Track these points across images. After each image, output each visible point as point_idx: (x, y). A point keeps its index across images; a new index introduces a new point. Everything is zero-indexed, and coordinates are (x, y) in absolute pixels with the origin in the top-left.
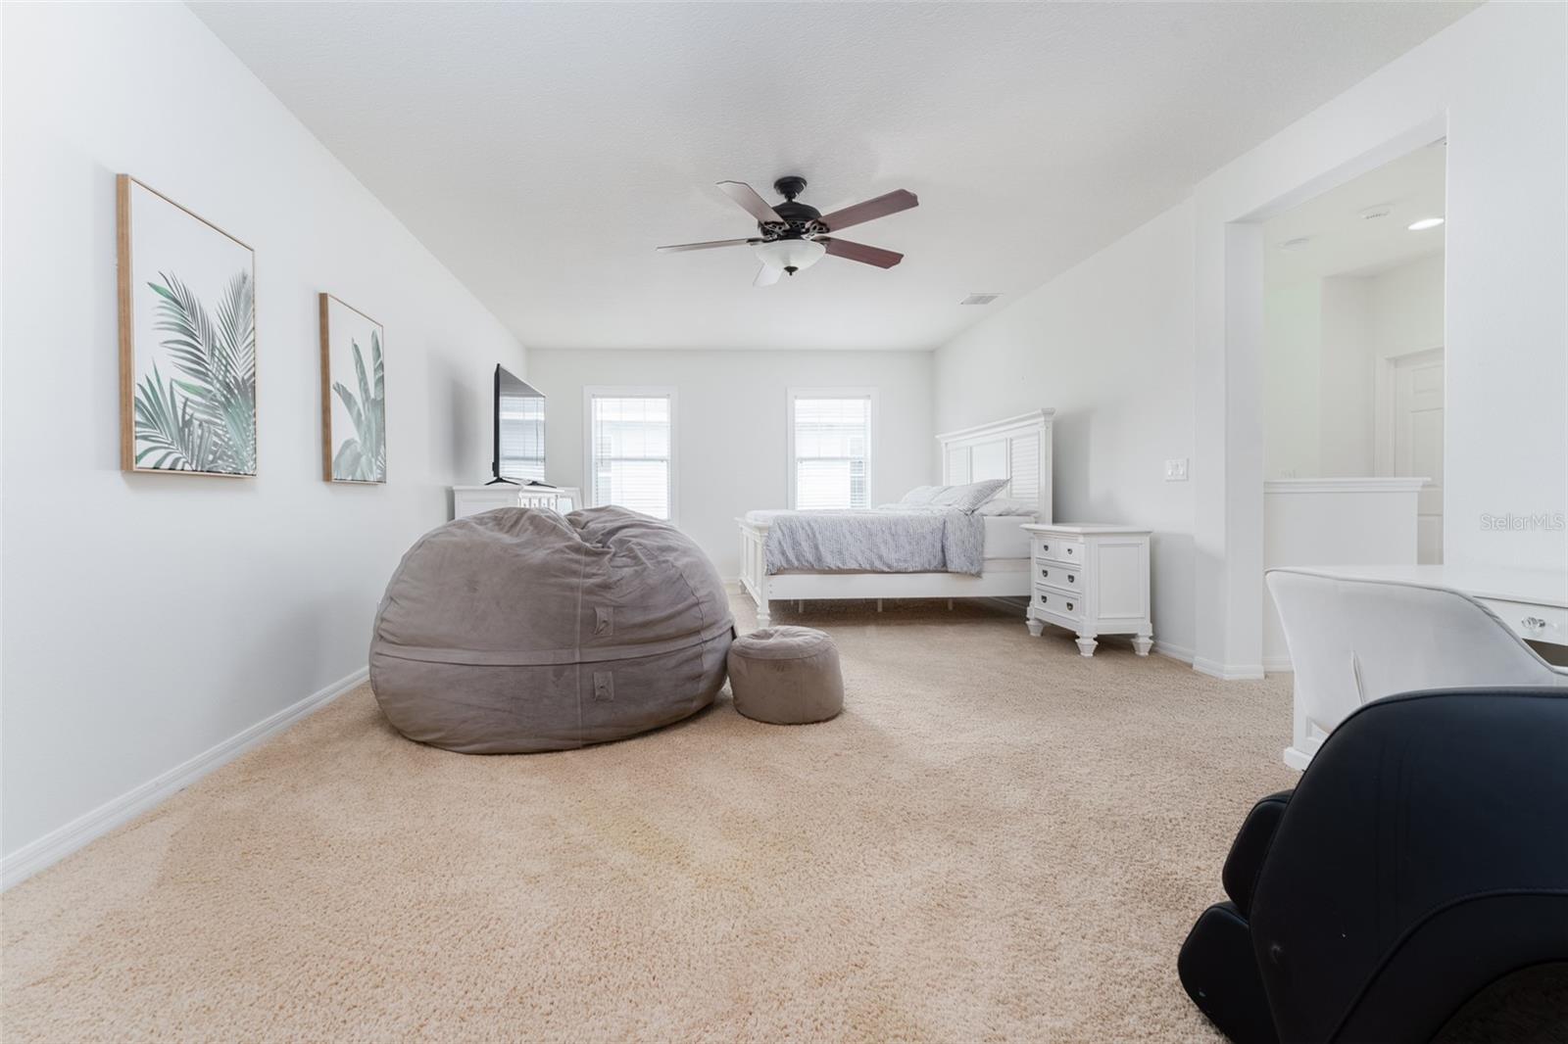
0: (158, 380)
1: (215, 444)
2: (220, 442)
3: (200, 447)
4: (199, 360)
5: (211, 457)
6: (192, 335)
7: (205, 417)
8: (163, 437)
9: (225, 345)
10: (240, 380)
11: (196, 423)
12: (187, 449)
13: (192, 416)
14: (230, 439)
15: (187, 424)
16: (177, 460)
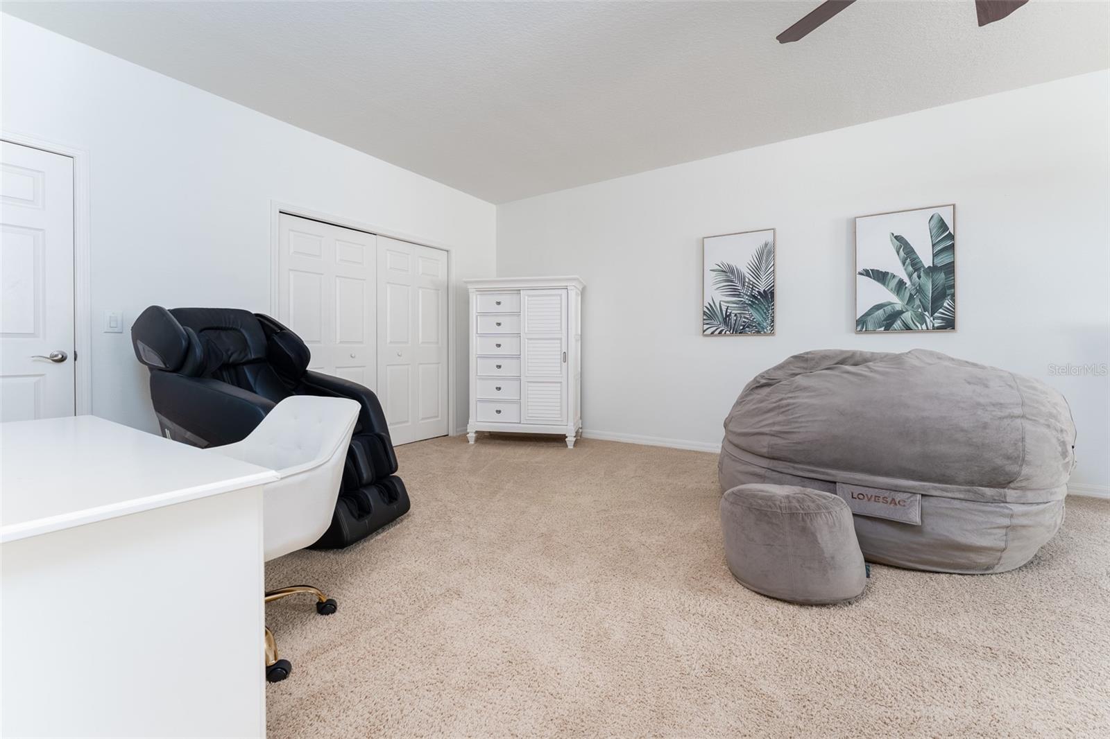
0: (714, 303)
1: (744, 322)
2: (747, 321)
3: (735, 324)
4: (735, 290)
5: (741, 328)
6: (732, 281)
7: (739, 312)
8: (716, 323)
9: (751, 279)
10: (762, 292)
11: (733, 315)
12: (728, 326)
13: (731, 313)
14: (754, 319)
15: (728, 316)
16: (722, 330)
